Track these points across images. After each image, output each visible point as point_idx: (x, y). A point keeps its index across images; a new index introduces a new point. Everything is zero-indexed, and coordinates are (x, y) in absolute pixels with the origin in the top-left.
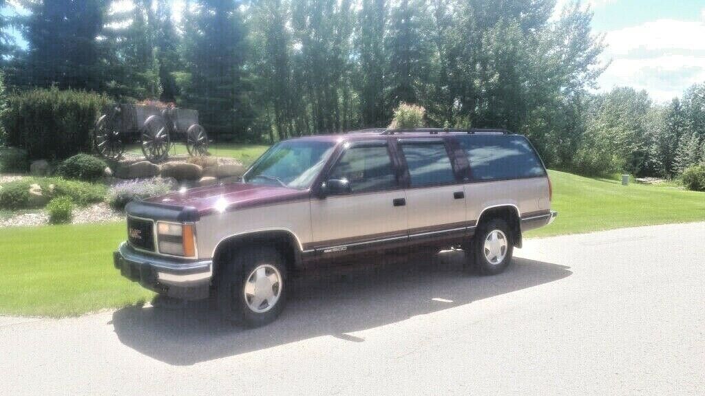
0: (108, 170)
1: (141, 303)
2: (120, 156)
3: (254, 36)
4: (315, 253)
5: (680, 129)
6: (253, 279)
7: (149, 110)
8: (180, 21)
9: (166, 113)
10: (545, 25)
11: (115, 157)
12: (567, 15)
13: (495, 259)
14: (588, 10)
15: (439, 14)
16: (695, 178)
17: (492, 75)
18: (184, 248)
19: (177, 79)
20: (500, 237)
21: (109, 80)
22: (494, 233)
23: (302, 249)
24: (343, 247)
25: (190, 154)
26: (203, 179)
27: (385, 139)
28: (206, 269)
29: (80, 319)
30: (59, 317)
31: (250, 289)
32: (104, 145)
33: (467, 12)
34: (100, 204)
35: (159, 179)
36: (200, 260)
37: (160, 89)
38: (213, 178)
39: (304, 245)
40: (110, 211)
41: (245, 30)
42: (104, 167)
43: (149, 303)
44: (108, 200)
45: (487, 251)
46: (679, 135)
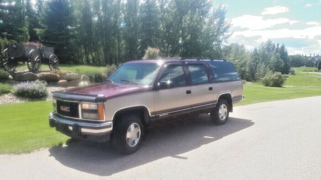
0: (10, 77)
1: (61, 145)
2: (14, 69)
3: (76, 13)
4: (156, 117)
5: (257, 61)
6: (130, 130)
7: (31, 47)
8: (35, 4)
9: (39, 49)
10: (208, 14)
11: (12, 70)
12: (215, 11)
13: (222, 117)
14: (224, 9)
15: (162, 7)
16: (267, 81)
17: (187, 36)
18: (98, 115)
19: (37, 32)
20: (224, 107)
21: (4, 31)
22: (222, 106)
23: (150, 115)
24: (167, 114)
25: (51, 69)
26: (60, 81)
27: (181, 62)
28: (109, 126)
29: (32, 154)
30: (19, 154)
31: (129, 135)
32: (6, 64)
33: (174, 7)
34: (9, 94)
35: (37, 81)
36: (106, 122)
37: (29, 37)
38: (65, 81)
39: (151, 113)
40: (15, 97)
41: (72, 10)
42: (9, 75)
43: (64, 144)
44: (13, 92)
45: (220, 114)
46: (257, 63)
